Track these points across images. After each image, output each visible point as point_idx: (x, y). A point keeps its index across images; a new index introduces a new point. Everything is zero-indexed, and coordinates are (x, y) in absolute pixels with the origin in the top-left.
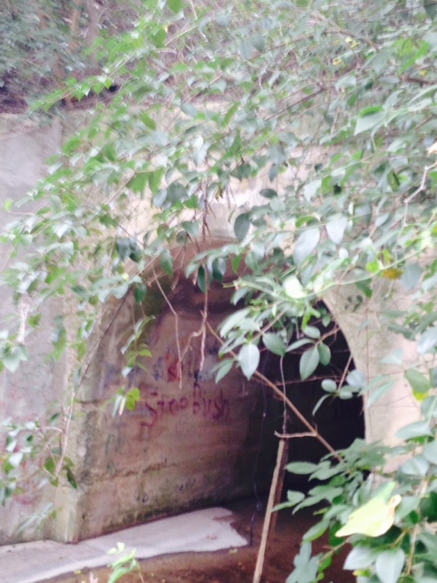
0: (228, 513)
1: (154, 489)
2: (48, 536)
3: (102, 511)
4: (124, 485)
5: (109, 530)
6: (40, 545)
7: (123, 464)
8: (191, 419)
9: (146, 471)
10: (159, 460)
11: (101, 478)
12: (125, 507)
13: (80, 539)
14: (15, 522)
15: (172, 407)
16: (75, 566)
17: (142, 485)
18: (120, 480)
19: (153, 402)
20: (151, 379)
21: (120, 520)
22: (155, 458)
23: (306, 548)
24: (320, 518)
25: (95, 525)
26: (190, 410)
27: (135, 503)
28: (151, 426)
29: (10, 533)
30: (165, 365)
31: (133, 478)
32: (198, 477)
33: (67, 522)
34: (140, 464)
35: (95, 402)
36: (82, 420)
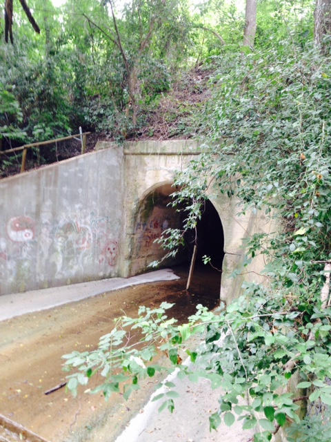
0: (172, 270)
2: (118, 276)
3: (135, 269)
4: (141, 261)
5: (137, 274)
6: (116, 278)
7: (141, 254)
10: (151, 253)
11: (135, 258)
12: (141, 268)
13: (129, 276)
14: (109, 271)
15: (155, 236)
16: (131, 284)
17: (146, 261)
18: (140, 259)
19: (150, 235)
20: (149, 227)
21: (140, 271)
25: (133, 273)
27: (144, 266)
28: (149, 242)
29: (107, 274)
30: (153, 223)
31: (144, 258)
34: (146, 254)
35: (134, 234)
36: (130, 240)
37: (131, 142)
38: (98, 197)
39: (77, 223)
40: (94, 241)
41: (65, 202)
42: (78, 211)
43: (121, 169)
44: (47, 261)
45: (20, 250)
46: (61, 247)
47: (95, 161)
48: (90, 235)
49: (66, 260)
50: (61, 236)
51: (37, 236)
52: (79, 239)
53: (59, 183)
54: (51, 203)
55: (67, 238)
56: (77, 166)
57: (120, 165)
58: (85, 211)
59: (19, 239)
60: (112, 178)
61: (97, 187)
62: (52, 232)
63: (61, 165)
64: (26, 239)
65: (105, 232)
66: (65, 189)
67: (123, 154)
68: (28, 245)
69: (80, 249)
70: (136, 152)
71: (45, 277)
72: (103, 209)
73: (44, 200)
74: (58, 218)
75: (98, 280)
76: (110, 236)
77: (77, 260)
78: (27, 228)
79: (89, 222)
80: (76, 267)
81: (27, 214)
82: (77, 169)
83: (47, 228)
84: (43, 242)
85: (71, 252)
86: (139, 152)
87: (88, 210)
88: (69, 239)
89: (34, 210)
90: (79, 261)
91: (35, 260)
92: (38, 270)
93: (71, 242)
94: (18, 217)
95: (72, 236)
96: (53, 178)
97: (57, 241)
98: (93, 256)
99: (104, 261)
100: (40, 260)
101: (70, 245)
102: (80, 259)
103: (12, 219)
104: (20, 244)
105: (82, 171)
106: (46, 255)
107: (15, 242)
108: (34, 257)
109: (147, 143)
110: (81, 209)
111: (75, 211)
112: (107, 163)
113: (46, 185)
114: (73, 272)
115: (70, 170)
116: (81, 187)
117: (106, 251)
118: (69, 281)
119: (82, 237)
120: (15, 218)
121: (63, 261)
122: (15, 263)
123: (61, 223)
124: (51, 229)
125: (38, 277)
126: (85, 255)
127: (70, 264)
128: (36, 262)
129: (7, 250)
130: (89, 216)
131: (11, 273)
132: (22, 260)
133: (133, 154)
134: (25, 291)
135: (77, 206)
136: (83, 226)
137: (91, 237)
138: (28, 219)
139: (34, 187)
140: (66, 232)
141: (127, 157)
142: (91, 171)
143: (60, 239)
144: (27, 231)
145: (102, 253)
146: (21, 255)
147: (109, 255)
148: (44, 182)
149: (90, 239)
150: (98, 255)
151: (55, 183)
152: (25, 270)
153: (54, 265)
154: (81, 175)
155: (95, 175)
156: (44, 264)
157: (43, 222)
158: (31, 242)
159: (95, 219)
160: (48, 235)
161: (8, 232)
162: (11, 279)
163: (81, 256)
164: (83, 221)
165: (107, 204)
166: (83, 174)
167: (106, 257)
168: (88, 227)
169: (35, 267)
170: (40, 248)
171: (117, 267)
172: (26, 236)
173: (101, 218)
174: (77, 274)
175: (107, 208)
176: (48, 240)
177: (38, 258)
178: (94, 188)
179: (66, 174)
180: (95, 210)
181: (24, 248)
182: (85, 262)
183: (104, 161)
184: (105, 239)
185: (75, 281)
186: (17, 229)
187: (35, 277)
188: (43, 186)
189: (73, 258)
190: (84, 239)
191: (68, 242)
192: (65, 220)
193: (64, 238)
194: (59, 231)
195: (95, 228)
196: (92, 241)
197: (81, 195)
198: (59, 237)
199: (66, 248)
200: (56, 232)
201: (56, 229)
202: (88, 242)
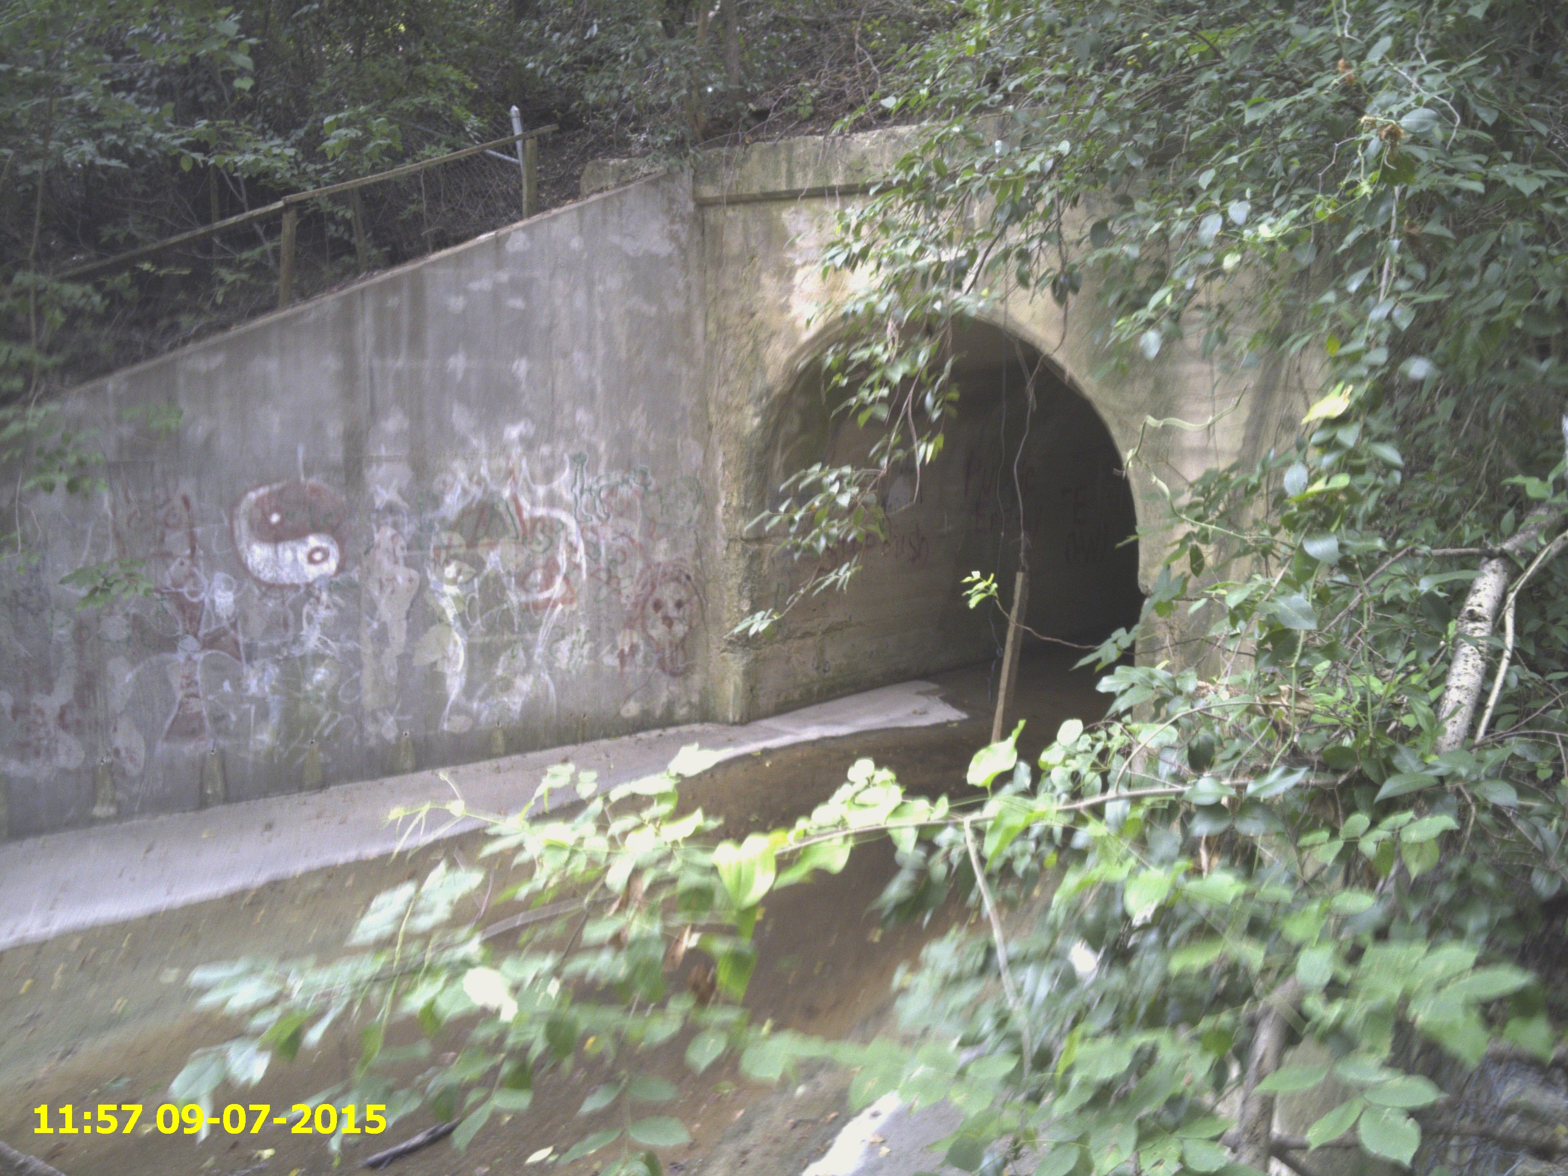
0: (933, 686)
1: (836, 655)
2: (706, 716)
5: (784, 708)
6: (697, 727)
9: (824, 633)
10: (841, 617)
12: (802, 679)
13: (749, 719)
14: (663, 698)
16: (753, 747)
17: (822, 651)
21: (797, 695)
22: (836, 615)
25: (765, 701)
26: (878, 551)
27: (814, 674)
29: (658, 713)
31: (810, 641)
32: (891, 641)
33: (731, 698)
36: (742, 564)
37: (724, 151)
38: (599, 389)
39: (515, 499)
40: (592, 575)
41: (461, 418)
42: (517, 451)
43: (686, 268)
44: (405, 659)
45: (291, 617)
46: (456, 599)
47: (576, 243)
48: (572, 549)
49: (483, 655)
50: (456, 557)
51: (357, 560)
52: (531, 567)
53: (431, 335)
54: (406, 425)
55: (478, 564)
56: (499, 266)
57: (683, 251)
58: (545, 450)
59: (286, 576)
60: (654, 310)
61: (589, 349)
62: (416, 543)
63: (434, 264)
64: (312, 572)
65: (636, 536)
66: (458, 363)
67: (691, 206)
68: (324, 596)
69: (536, 607)
70: (743, 190)
71: (399, 724)
72: (622, 440)
73: (375, 413)
74: (437, 486)
75: (619, 735)
76: (661, 552)
77: (529, 657)
78: (316, 529)
79: (568, 497)
80: (524, 684)
81: (309, 471)
82: (504, 277)
83: (395, 526)
84: (382, 587)
85: (499, 624)
86: (755, 190)
87: (561, 446)
88: (489, 567)
89: (336, 454)
90: (537, 660)
91: (354, 658)
92: (369, 699)
93: (497, 578)
94: (276, 487)
95: (496, 557)
96: (405, 320)
97: (442, 579)
98: (593, 635)
99: (639, 657)
100: (377, 656)
101: (492, 592)
102: (539, 650)
103: (252, 496)
104: (291, 596)
105: (521, 287)
106: (398, 636)
107: (272, 588)
108: (350, 645)
109: (790, 148)
110: (529, 444)
111: (504, 450)
112: (630, 247)
113: (380, 349)
114: (515, 703)
115: (475, 286)
116: (524, 350)
117: (644, 617)
118: (500, 740)
119: (540, 561)
120: (263, 491)
121: (470, 661)
122: (273, 671)
123: (452, 503)
124: (409, 529)
125: (371, 728)
126: (560, 633)
127: (499, 672)
128: (360, 666)
129: (239, 619)
130: (566, 474)
131: (264, 714)
132: (302, 658)
133: (734, 201)
134: (323, 785)
135: (514, 432)
136: (541, 512)
137: (581, 557)
138: (314, 490)
139: (332, 363)
140: (472, 544)
141: (712, 216)
142: (560, 283)
143: (450, 571)
144: (313, 541)
145: (629, 624)
146: (297, 640)
147: (658, 631)
148: (371, 340)
149: (578, 567)
150: (613, 632)
151: (416, 338)
152: (319, 701)
153: (435, 678)
154: (518, 303)
155: (580, 300)
156: (393, 673)
157: (379, 503)
158: (333, 586)
159: (589, 481)
160: (400, 554)
161: (243, 546)
162: (265, 737)
163: (543, 634)
164: (541, 491)
165: (637, 419)
166: (527, 298)
167: (648, 639)
168: (563, 516)
169: (356, 685)
170: (373, 609)
171: (697, 680)
172: (311, 560)
173: (616, 477)
174: (531, 708)
175: (640, 434)
176: (402, 576)
177: (368, 650)
178: (578, 356)
179: (457, 303)
180: (592, 448)
181: (306, 609)
182: (562, 662)
183: (615, 239)
184: (639, 565)
185: (524, 740)
186: (275, 536)
187: (361, 728)
188: (366, 358)
189: (510, 644)
190: (551, 568)
191: (485, 582)
192: (465, 492)
193: (466, 568)
194: (444, 537)
195: (595, 522)
196: (584, 576)
197: (523, 387)
198: (447, 562)
199: (478, 604)
200: (434, 542)
201: (431, 528)
202: (566, 579)
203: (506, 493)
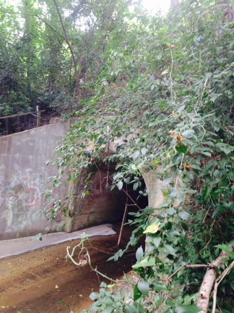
0: (111, 225)
1: (91, 218)
2: (63, 230)
3: (78, 224)
4: (84, 217)
5: (80, 229)
6: (61, 233)
7: (84, 211)
8: (102, 199)
9: (90, 213)
10: (93, 211)
11: (78, 215)
12: (84, 223)
13: (71, 232)
14: (54, 226)
15: (97, 196)
16: (70, 239)
17: (89, 217)
18: (83, 216)
19: (92, 195)
20: (92, 189)
21: (82, 226)
22: (92, 210)
23: (133, 235)
24: (137, 227)
25: (76, 228)
26: (102, 197)
27: (87, 222)
28: (91, 201)
29: (53, 229)
30: (96, 185)
31: (86, 215)
32: (104, 215)
33: (68, 227)
34: (88, 212)
35: (77, 194)
36: (73, 199)
39: (26, 184)
40: (42, 200)
41: (16, 167)
42: (28, 174)
46: (12, 204)
47: (45, 133)
48: (38, 195)
49: (16, 216)
50: (12, 195)
52: (29, 198)
53: (12, 150)
54: (5, 167)
55: (17, 197)
56: (28, 137)
58: (34, 174)
61: (45, 154)
62: (4, 192)
63: (14, 135)
65: (52, 193)
66: (17, 155)
67: (69, 128)
69: (29, 206)
72: (50, 173)
74: (10, 181)
77: (26, 217)
79: (38, 184)
80: (24, 223)
82: (29, 139)
85: (20, 210)
87: (38, 173)
88: (19, 198)
90: (28, 217)
93: (21, 200)
95: (21, 196)
96: (7, 146)
97: (9, 200)
101: (20, 203)
102: (28, 216)
105: (33, 141)
110: (31, 173)
111: (25, 174)
112: (56, 135)
113: (1, 152)
114: (22, 227)
115: (22, 140)
116: (32, 154)
118: (18, 234)
119: (31, 197)
121: (13, 217)
123: (13, 185)
124: (3, 189)
126: (33, 212)
127: (19, 220)
130: (38, 179)
135: (28, 170)
136: (32, 187)
137: (39, 197)
140: (16, 193)
142: (41, 141)
143: (11, 198)
151: (9, 150)
153: (5, 221)
154: (32, 144)
155: (45, 144)
159: (43, 181)
163: (29, 212)
164: (32, 182)
166: (33, 143)
168: (37, 188)
171: (62, 223)
173: (48, 180)
174: (25, 228)
176: (1, 199)
178: (43, 155)
179: (18, 143)
180: (44, 174)
182: (33, 218)
183: (53, 133)
185: (23, 234)
189: (22, 214)
190: (33, 199)
191: (18, 201)
192: (16, 182)
193: (14, 198)
194: (10, 191)
195: (43, 189)
196: (40, 200)
197: (31, 161)
198: (10, 196)
199: (16, 206)
200: (8, 192)
201: (8, 189)
202: (36, 201)
203: (25, 183)
